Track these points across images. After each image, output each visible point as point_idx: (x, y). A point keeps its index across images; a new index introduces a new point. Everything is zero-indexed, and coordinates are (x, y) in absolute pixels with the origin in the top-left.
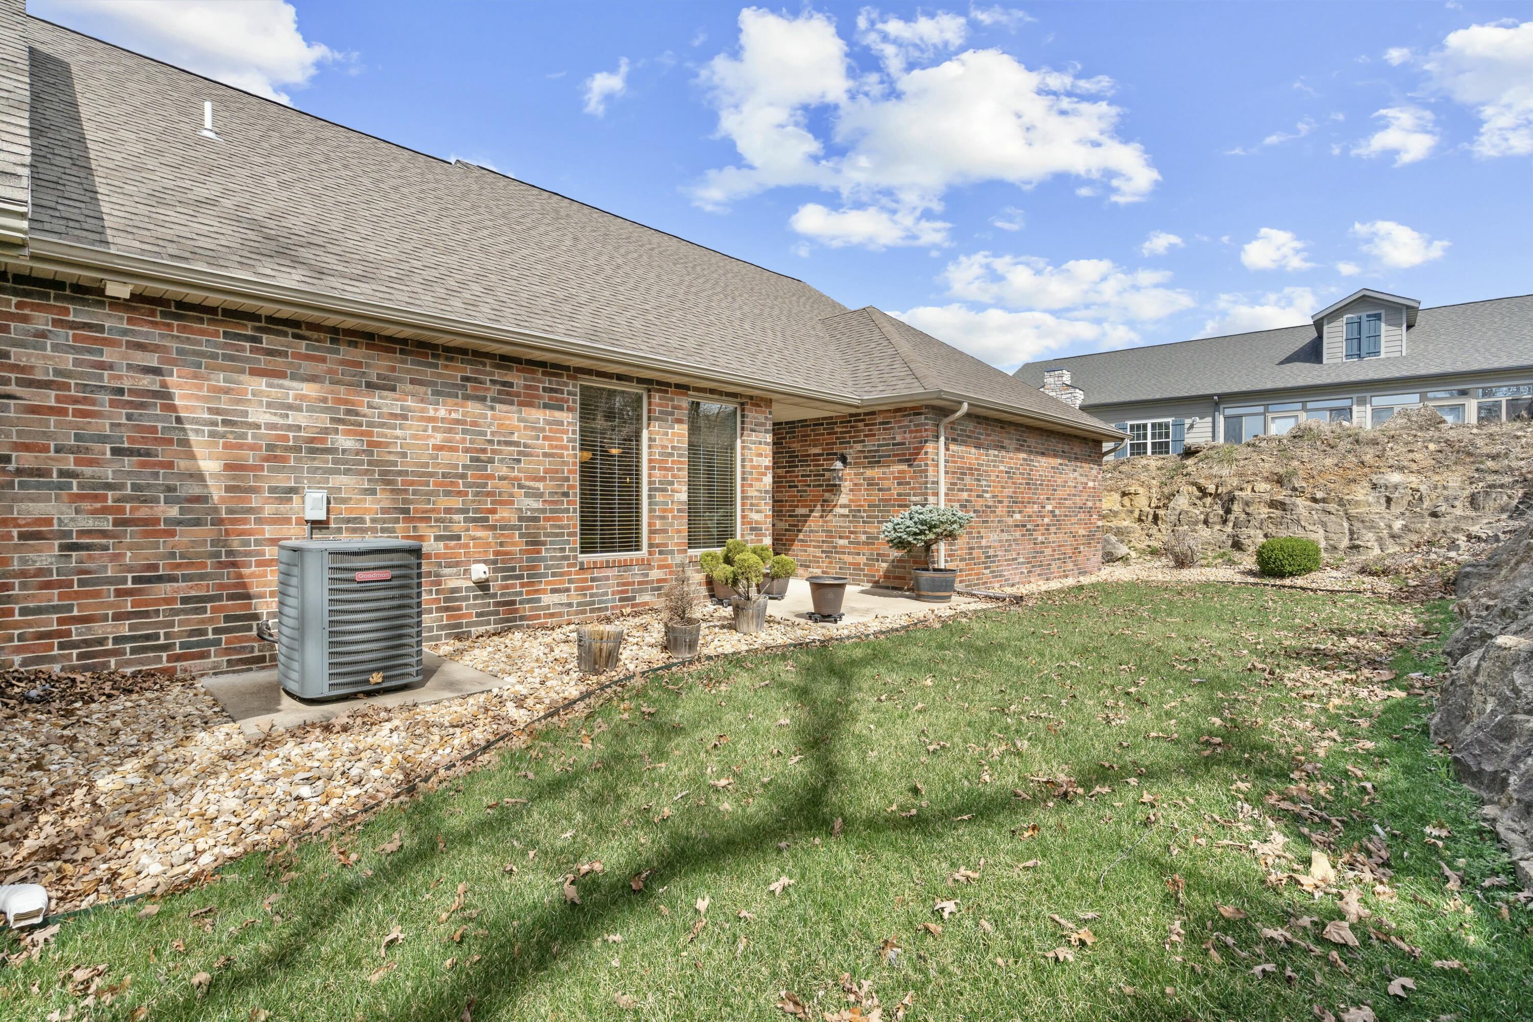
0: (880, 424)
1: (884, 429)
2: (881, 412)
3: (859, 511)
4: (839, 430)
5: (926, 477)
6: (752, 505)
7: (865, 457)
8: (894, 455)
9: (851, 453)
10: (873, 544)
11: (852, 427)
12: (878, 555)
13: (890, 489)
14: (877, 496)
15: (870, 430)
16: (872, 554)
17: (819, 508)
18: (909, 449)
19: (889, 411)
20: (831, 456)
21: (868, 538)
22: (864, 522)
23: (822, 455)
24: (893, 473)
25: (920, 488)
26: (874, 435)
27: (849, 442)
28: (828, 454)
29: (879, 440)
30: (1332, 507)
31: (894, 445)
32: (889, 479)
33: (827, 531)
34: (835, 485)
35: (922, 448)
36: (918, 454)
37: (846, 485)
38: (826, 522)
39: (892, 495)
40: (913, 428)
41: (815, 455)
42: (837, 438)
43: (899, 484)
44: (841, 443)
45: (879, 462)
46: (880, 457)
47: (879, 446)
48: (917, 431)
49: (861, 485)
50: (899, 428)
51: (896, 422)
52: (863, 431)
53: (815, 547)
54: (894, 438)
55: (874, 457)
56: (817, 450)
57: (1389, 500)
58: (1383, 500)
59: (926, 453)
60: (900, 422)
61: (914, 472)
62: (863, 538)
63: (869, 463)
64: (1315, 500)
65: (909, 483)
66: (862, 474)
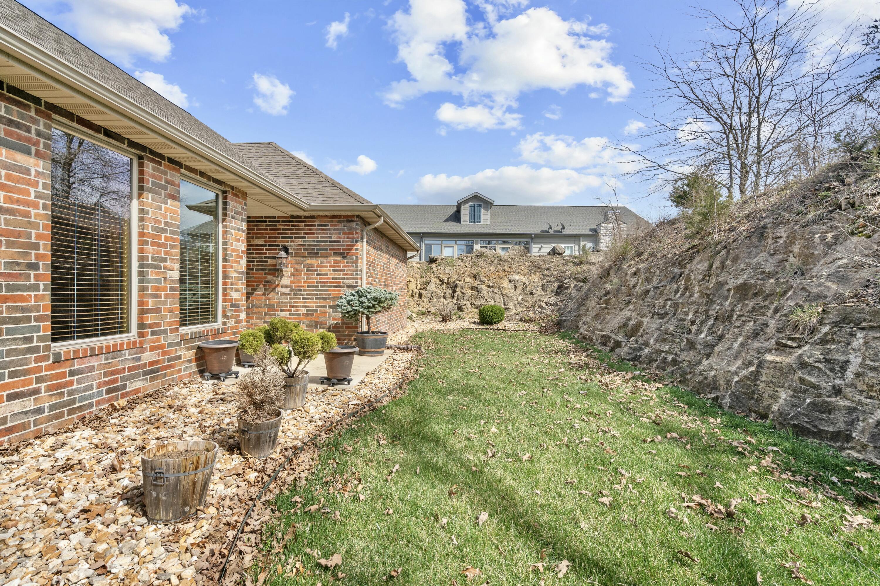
0: (319, 225)
1: (322, 230)
2: (319, 217)
3: (300, 290)
4: (281, 227)
5: (357, 266)
6: (232, 284)
7: (305, 250)
8: (331, 250)
9: (292, 246)
10: (313, 315)
11: (293, 226)
12: (316, 323)
13: (327, 274)
14: (315, 279)
15: (310, 230)
16: (311, 323)
17: (261, 287)
18: (343, 245)
19: (326, 216)
20: (272, 246)
21: (307, 311)
22: (304, 298)
23: (265, 245)
24: (329, 262)
25: (352, 274)
26: (313, 234)
27: (291, 238)
28: (270, 245)
29: (318, 237)
30: (496, 290)
31: (330, 242)
32: (326, 267)
33: (269, 306)
34: (278, 270)
35: (354, 246)
36: (350, 250)
37: (288, 271)
38: (269, 298)
39: (329, 278)
40: (346, 231)
41: (257, 245)
42: (279, 234)
43: (334, 271)
44: (282, 238)
45: (318, 254)
46: (318, 250)
47: (317, 242)
48: (349, 233)
49: (301, 270)
50: (335, 230)
51: (332, 225)
52: (303, 229)
53: (257, 318)
54: (331, 237)
55: (313, 249)
56: (260, 242)
57: (516, 287)
58: (513, 287)
59: (357, 249)
60: (336, 225)
61: (347, 262)
62: (304, 310)
63: (308, 254)
64: (489, 287)
65: (343, 270)
66: (302, 262)
